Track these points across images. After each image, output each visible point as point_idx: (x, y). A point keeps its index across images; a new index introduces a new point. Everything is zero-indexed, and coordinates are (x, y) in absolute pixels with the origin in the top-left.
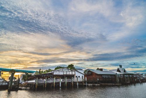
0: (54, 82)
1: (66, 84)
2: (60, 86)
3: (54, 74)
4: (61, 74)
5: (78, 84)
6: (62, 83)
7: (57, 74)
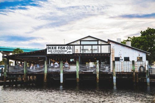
0: (46, 72)
1: (78, 77)
2: (62, 81)
3: (48, 53)
4: (66, 53)
5: (115, 78)
6: (66, 75)
7: (57, 53)
